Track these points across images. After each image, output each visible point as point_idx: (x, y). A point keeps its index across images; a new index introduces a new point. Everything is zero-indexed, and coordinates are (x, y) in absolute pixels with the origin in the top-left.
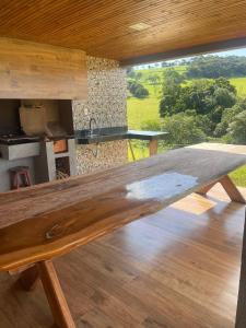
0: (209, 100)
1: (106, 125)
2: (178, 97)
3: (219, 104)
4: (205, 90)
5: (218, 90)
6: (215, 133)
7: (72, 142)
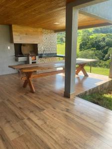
0: (103, 44)
1: (49, 53)
2: (88, 42)
3: (107, 45)
4: (101, 39)
5: (107, 39)
6: (104, 59)
7: (37, 57)
